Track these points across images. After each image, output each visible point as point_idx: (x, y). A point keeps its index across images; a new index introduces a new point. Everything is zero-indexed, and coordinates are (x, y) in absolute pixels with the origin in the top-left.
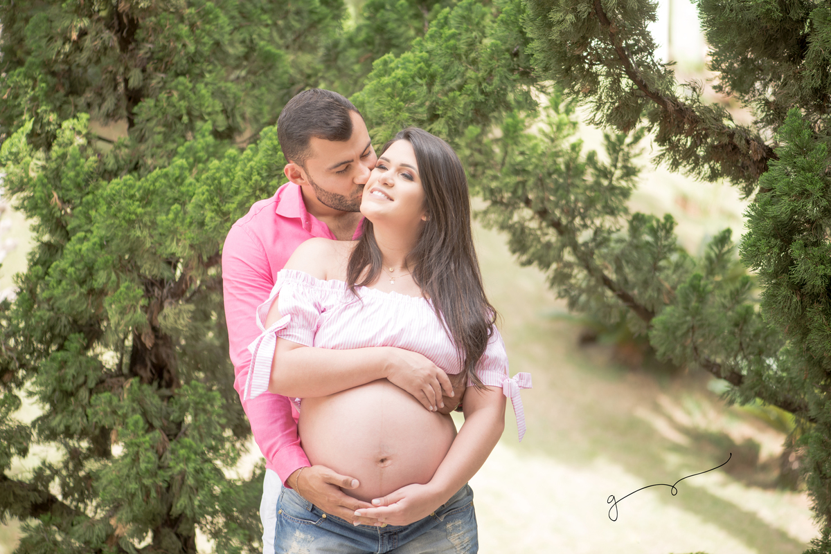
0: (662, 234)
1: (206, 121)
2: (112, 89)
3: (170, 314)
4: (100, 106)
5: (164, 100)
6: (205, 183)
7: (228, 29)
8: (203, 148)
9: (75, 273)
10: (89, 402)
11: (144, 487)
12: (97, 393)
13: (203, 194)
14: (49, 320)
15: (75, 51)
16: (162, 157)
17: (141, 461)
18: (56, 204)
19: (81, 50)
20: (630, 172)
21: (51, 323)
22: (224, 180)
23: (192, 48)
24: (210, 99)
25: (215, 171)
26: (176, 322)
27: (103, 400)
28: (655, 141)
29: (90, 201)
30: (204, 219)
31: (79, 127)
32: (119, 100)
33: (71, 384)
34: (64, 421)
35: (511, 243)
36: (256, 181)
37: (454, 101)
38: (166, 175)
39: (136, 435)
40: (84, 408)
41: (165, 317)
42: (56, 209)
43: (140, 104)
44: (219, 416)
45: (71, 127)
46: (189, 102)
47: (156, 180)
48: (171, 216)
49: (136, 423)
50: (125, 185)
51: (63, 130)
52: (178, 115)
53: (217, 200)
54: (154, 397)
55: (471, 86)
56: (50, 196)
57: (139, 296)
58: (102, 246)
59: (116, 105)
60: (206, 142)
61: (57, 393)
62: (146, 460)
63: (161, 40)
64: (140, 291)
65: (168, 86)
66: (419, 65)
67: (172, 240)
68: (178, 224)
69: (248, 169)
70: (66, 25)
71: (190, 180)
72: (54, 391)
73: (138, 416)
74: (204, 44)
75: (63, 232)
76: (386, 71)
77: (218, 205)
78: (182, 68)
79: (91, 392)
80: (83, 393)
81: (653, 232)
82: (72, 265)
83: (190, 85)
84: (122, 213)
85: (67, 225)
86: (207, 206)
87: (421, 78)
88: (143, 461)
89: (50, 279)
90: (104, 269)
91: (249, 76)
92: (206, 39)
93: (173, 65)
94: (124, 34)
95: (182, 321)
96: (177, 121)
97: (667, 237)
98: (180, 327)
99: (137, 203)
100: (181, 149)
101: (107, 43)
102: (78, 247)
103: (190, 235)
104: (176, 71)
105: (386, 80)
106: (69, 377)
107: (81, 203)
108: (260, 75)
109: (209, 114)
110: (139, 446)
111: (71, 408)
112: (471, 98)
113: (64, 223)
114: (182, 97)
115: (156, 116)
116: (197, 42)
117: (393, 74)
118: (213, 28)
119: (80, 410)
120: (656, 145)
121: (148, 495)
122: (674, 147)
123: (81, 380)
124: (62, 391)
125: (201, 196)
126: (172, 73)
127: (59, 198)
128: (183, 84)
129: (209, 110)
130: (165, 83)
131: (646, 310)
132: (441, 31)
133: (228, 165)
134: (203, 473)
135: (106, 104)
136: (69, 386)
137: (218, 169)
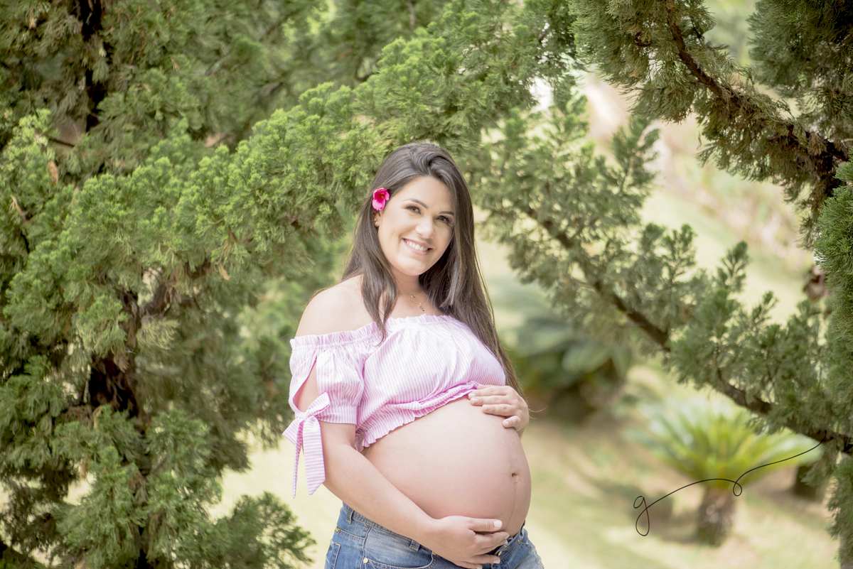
0: (678, 246)
1: (181, 118)
2: (73, 82)
3: (151, 332)
4: (59, 102)
5: (134, 94)
6: (195, 183)
7: (204, 17)
8: (179, 147)
9: (41, 285)
10: (53, 433)
11: (119, 527)
12: (63, 422)
13: (193, 195)
14: (6, 341)
15: (33, 40)
16: (131, 158)
17: (116, 497)
18: (16, 210)
19: (40, 39)
20: (642, 179)
21: (8, 345)
22: (217, 179)
23: (166, 37)
24: (187, 94)
25: (206, 169)
26: (157, 340)
27: (70, 430)
28: (703, 134)
29: (55, 205)
30: (195, 223)
31: (38, 124)
32: (80, 96)
33: (32, 413)
34: (24, 455)
35: (511, 257)
36: (256, 179)
37: (475, 91)
38: (148, 175)
39: (110, 469)
40: (46, 439)
41: (144, 335)
42: (16, 215)
43: (106, 99)
44: (201, 447)
45: (29, 124)
46: (163, 97)
47: (138, 180)
48: (156, 219)
49: (110, 455)
50: (104, 184)
51: (21, 128)
52: (151, 110)
53: (209, 201)
54: (127, 426)
55: (495, 75)
56: (8, 201)
57: (117, 311)
58: (73, 256)
59: (77, 101)
60: (183, 140)
61: (16, 424)
62: (123, 497)
63: (132, 27)
64: (118, 305)
65: (139, 78)
66: (437, 52)
67: (156, 247)
68: (163, 229)
69: (245, 166)
70: (24, 10)
71: (174, 180)
72: (12, 420)
73: (111, 448)
74: (179, 32)
75: (23, 242)
76: (398, 57)
77: (210, 207)
78: (155, 59)
79: (54, 421)
80: (46, 423)
81: (670, 243)
82: (37, 276)
83: (164, 78)
84: (101, 216)
85: (27, 234)
86: (198, 208)
87: (438, 67)
88: (119, 498)
89: (11, 292)
90: (76, 281)
91: (222, 71)
92: (181, 27)
93: (144, 55)
94: (88, 21)
95: (164, 340)
96: (149, 118)
97: (685, 250)
98: (162, 347)
99: (119, 205)
100: (155, 149)
101: (70, 29)
102: (44, 256)
103: (176, 241)
104: (147, 62)
105: (399, 67)
106: (31, 404)
107: (44, 208)
108: (235, 70)
109: (185, 110)
110: (114, 482)
111: (32, 440)
112: (495, 89)
113: (23, 231)
114: (156, 91)
115: (125, 112)
116: (172, 30)
117: (408, 62)
118: (189, 15)
119: (43, 442)
120: (704, 138)
121: (122, 536)
122: (724, 142)
123: (43, 408)
124: (20, 421)
125: (190, 197)
126: (143, 65)
127: (18, 204)
128: (156, 77)
129: (186, 105)
130: (134, 75)
131: (659, 331)
132: (458, 14)
133: (220, 163)
134: (185, 511)
135: (66, 99)
136: (30, 415)
137: (210, 167)
